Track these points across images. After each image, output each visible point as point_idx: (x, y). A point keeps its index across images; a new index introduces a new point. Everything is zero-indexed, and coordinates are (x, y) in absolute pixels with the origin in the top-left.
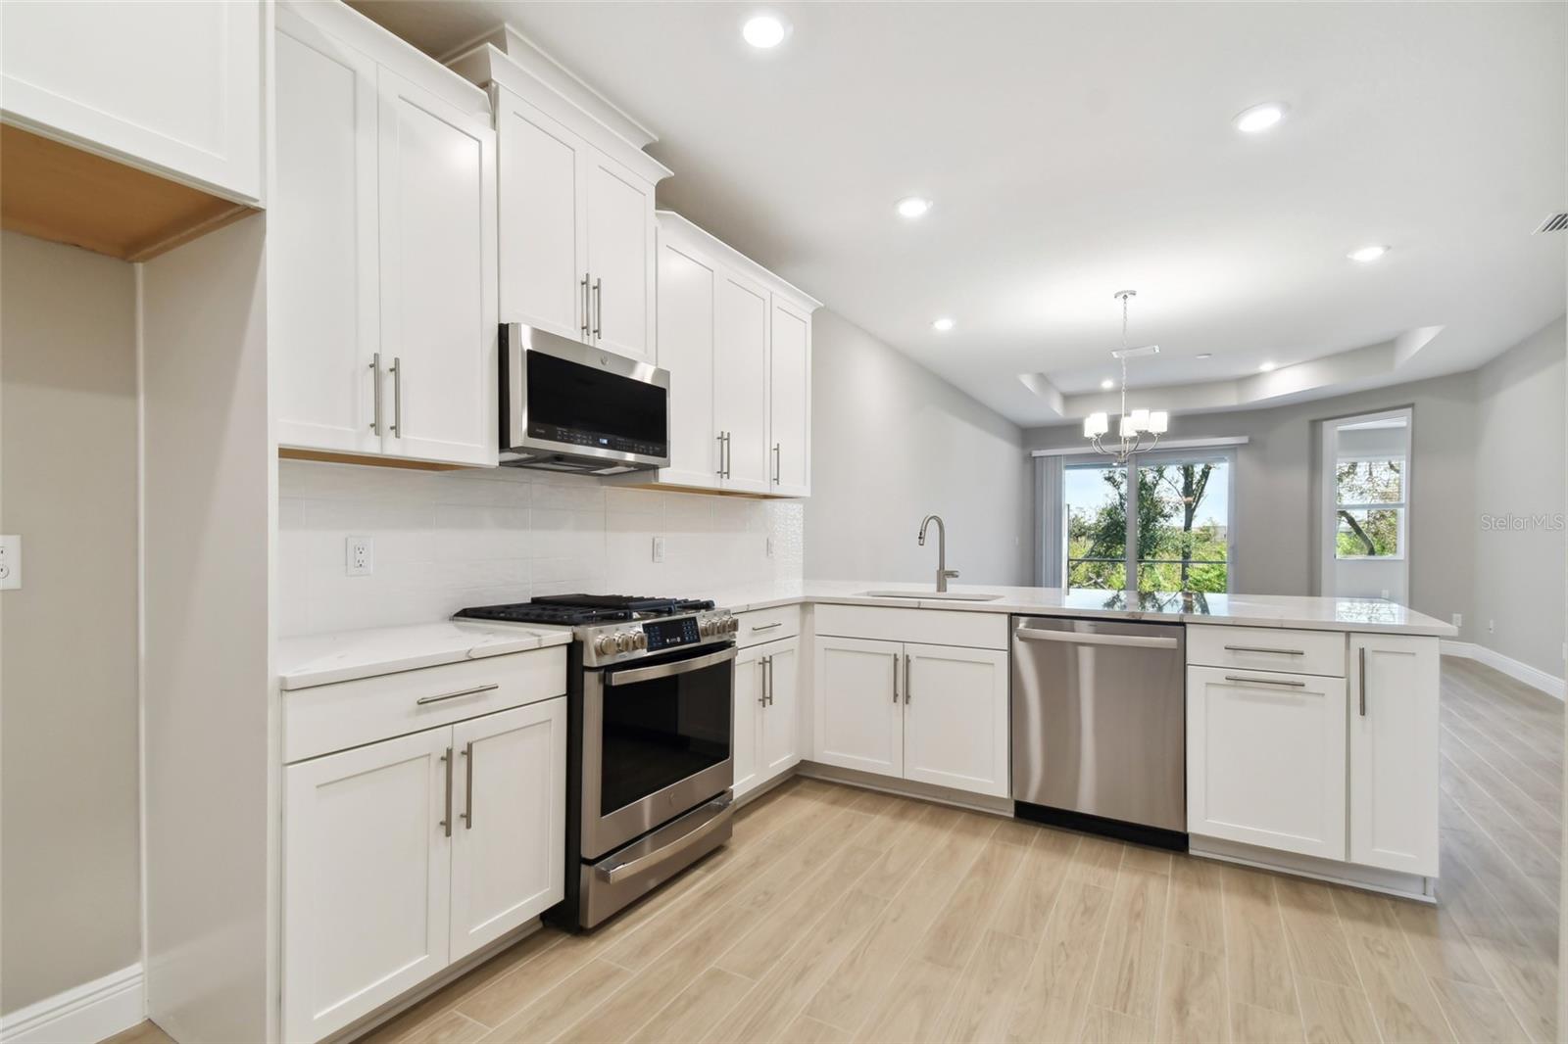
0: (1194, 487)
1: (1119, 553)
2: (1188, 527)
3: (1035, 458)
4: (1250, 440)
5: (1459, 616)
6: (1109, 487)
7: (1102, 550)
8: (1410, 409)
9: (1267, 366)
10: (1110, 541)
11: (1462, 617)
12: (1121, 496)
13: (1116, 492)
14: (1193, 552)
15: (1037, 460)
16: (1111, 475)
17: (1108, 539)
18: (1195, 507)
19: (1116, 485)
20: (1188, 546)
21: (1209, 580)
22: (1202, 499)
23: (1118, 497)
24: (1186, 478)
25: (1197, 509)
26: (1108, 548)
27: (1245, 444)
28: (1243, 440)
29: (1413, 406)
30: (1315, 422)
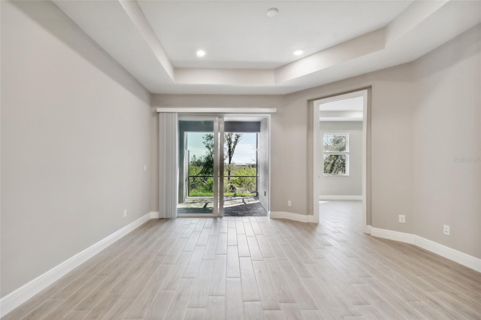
0: (231, 150)
1: (211, 171)
2: (230, 163)
3: (159, 113)
4: (277, 111)
5: (404, 216)
6: (207, 150)
7: (206, 170)
8: (366, 91)
9: (298, 53)
10: (208, 167)
11: (406, 217)
12: (211, 152)
13: (210, 151)
14: (231, 170)
15: (160, 114)
16: (208, 145)
17: (207, 166)
19: (210, 149)
20: (230, 169)
21: (237, 180)
22: (233, 154)
23: (210, 153)
24: (229, 148)
25: (232, 157)
26: (207, 169)
27: (274, 113)
28: (274, 110)
29: (369, 88)
30: (310, 101)
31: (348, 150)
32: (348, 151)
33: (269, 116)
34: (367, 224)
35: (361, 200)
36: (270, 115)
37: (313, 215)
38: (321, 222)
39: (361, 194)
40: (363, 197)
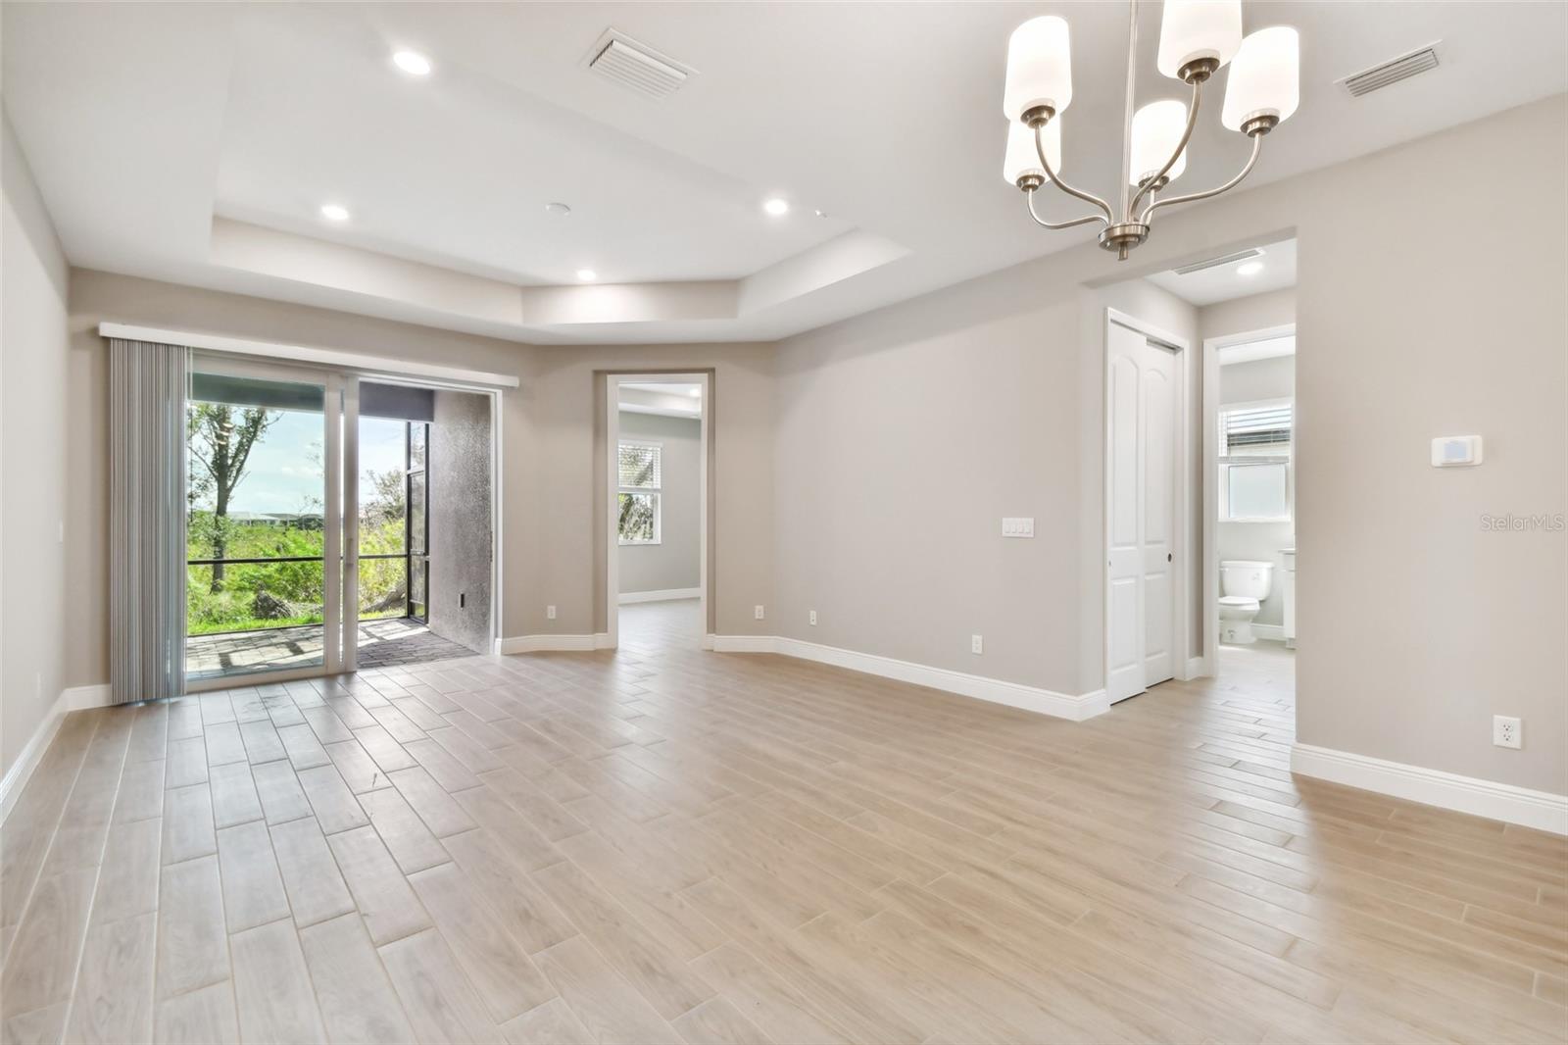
2: (221, 510)
3: (106, 340)
4: (521, 385)
5: (761, 607)
8: (705, 376)
9: (586, 275)
11: (764, 608)
15: (114, 344)
18: (233, 485)
24: (218, 450)
25: (234, 489)
27: (512, 388)
28: (512, 381)
29: (711, 371)
30: (599, 375)
31: (659, 483)
32: (659, 487)
33: (495, 393)
34: (708, 632)
35: (699, 598)
36: (501, 391)
37: (606, 631)
38: (621, 646)
39: (696, 584)
40: (702, 591)
